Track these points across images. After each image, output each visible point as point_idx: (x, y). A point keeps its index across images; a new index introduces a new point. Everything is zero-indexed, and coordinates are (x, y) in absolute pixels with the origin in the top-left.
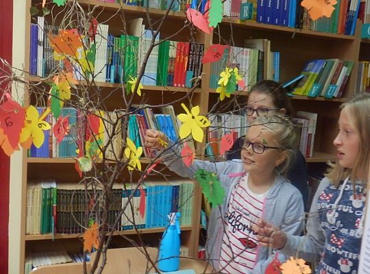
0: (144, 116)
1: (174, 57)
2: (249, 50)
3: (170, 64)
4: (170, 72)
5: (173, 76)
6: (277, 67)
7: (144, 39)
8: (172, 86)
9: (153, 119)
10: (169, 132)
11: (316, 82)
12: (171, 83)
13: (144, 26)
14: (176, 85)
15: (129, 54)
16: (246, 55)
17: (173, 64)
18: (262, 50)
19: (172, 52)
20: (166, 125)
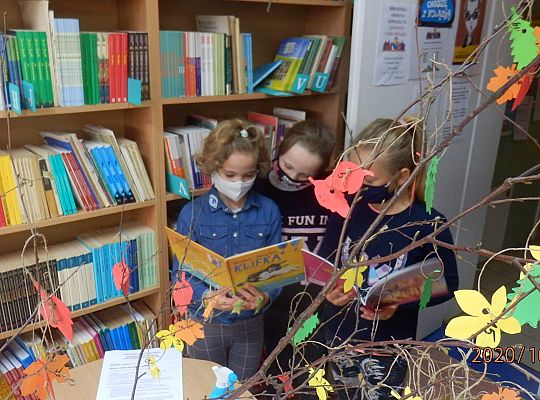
0: (73, 153)
1: (107, 57)
2: (211, 35)
3: (101, 69)
4: (103, 82)
5: (108, 87)
6: (250, 56)
7: (55, 34)
8: (109, 102)
9: (87, 154)
10: (111, 168)
11: (301, 71)
12: (107, 98)
13: (52, 13)
14: (113, 100)
15: (36, 61)
16: (208, 43)
17: (106, 69)
18: (228, 33)
19: (103, 50)
20: (106, 159)
